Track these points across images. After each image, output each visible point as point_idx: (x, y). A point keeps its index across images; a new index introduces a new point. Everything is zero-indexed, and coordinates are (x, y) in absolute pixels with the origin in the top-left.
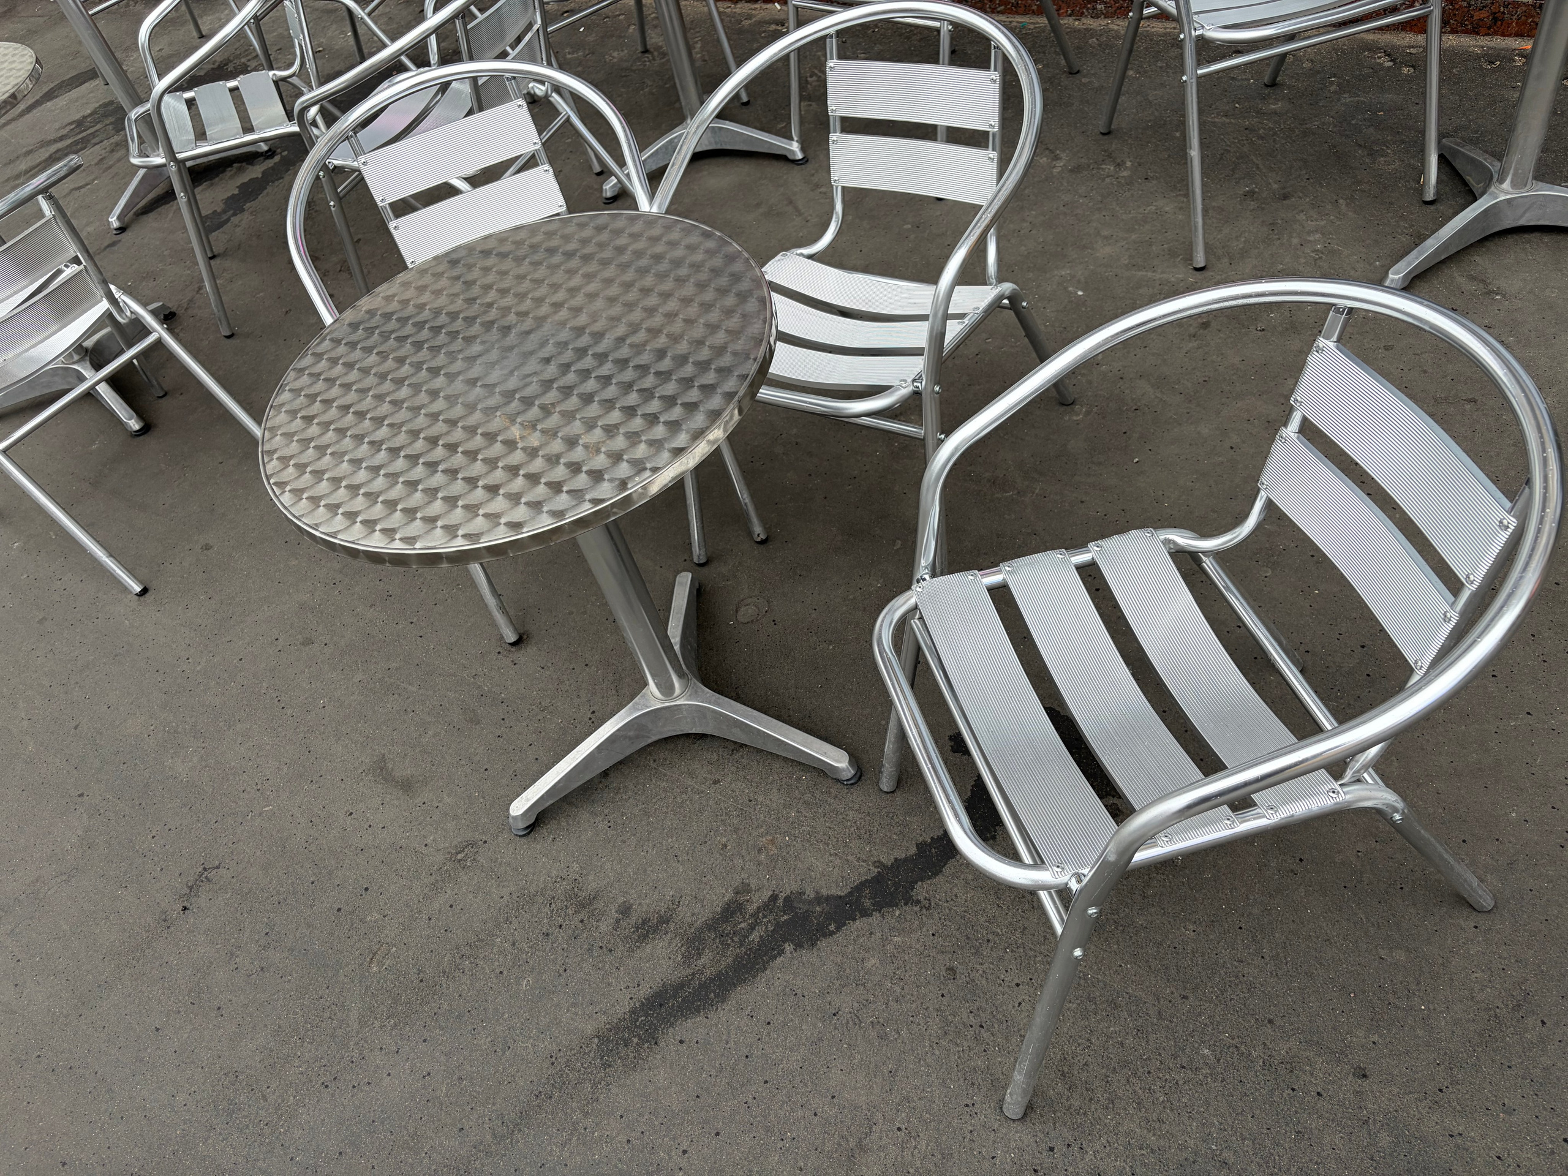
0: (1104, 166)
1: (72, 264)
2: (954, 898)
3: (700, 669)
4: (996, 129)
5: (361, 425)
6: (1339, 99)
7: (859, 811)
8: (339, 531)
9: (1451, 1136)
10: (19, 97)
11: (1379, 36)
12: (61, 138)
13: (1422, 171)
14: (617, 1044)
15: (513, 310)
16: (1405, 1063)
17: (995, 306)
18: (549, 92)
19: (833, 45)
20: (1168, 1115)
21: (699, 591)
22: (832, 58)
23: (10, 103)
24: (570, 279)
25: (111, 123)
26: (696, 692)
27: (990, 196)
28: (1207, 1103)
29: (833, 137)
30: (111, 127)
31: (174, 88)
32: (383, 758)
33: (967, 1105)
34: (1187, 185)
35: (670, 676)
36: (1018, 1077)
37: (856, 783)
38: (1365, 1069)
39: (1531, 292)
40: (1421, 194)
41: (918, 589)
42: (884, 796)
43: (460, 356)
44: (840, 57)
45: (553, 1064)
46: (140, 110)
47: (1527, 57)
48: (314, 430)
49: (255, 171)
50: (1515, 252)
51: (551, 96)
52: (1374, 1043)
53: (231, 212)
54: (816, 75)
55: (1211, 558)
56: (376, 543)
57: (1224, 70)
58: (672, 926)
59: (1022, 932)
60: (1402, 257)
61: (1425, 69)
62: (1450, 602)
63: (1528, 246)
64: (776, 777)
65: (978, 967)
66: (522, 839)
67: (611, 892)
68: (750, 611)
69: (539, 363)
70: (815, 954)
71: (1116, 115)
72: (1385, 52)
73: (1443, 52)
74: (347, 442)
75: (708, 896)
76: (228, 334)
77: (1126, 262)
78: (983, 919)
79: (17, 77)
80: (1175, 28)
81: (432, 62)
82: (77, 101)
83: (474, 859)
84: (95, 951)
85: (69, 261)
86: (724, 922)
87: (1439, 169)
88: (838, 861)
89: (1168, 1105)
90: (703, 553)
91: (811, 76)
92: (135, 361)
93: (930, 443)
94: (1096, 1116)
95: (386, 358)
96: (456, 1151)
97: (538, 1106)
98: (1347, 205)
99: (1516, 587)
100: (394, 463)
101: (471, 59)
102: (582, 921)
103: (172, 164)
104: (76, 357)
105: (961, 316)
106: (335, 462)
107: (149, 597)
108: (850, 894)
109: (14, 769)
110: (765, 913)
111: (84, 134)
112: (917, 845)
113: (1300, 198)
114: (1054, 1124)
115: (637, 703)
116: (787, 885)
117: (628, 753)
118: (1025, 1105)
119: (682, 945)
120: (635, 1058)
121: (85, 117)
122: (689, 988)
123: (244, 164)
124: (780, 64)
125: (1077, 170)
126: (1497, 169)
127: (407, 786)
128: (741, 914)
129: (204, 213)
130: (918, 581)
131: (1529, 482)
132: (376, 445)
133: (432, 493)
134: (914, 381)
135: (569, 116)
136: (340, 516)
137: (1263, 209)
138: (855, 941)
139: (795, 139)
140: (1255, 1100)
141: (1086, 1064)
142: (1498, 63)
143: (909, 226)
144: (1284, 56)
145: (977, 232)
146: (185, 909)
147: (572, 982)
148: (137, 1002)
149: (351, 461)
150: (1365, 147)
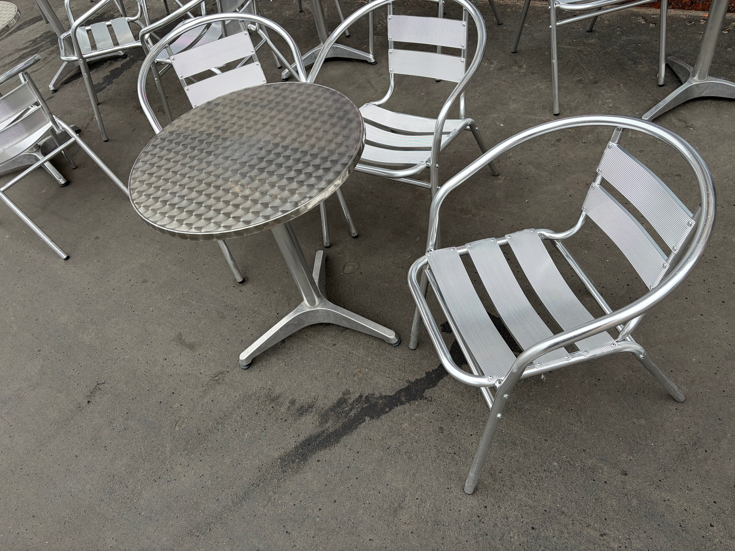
0: (513, 67)
1: (34, 105)
2: (442, 396)
3: (327, 294)
4: (465, 48)
5: (175, 177)
6: (621, 38)
7: (400, 358)
8: (166, 224)
9: (664, 501)
10: (10, 27)
11: (640, 10)
12: (26, 48)
13: (658, 71)
14: (289, 462)
15: (245, 126)
16: (644, 469)
17: (463, 129)
18: (258, 29)
19: (390, 8)
20: (538, 491)
21: (326, 259)
22: (390, 14)
23: (6, 29)
24: (270, 112)
25: (49, 41)
26: (326, 304)
27: (462, 78)
28: (556, 486)
29: (390, 50)
30: (49, 43)
31: (81, 25)
32: (180, 334)
33: (448, 488)
34: (551, 76)
35: (314, 296)
36: (471, 474)
37: (398, 345)
38: (626, 471)
39: (707, 126)
40: (657, 82)
41: (428, 255)
42: (411, 351)
43: (221, 147)
44: (394, 14)
45: (260, 471)
46: (65, 35)
47: (706, 19)
48: (153, 179)
49: (118, 64)
50: (700, 109)
51: (258, 31)
52: (630, 460)
53: (107, 83)
54: (381, 24)
55: (560, 243)
56: (183, 229)
57: (568, 23)
58: (314, 409)
59: (473, 412)
60: (648, 110)
61: (660, 25)
62: (666, 259)
63: (705, 106)
64: (362, 343)
65: (453, 427)
66: (245, 370)
67: (286, 394)
68: (350, 268)
69: (257, 150)
70: (380, 421)
71: (519, 44)
72: (642, 17)
73: (668, 18)
74: (169, 185)
75: (331, 396)
76: (106, 140)
77: (523, 111)
78: (455, 406)
79: (9, 18)
80: (546, 5)
81: (203, 14)
82: (33, 31)
83: (223, 380)
84: (47, 421)
85: (33, 104)
86: (338, 407)
87: (666, 70)
88: (390, 380)
89: (538, 487)
90: (328, 241)
91: (379, 24)
92: (63, 152)
93: (433, 190)
94: (506, 492)
95: (186, 148)
96: (216, 509)
97: (253, 490)
98: (624, 86)
99: (694, 250)
100: (191, 194)
101: (222, 12)
102: (273, 407)
103: (81, 60)
104: (35, 150)
105: (448, 133)
106: (163, 194)
107: (70, 260)
108: (395, 395)
109: (7, 339)
110: (357, 403)
111: (36, 46)
112: (426, 373)
113: (603, 83)
114: (487, 496)
115: (298, 309)
116: (367, 391)
117: (294, 331)
118: (474, 487)
119: (319, 418)
120: (297, 468)
121: (37, 38)
122: (322, 437)
123: (113, 61)
124: (364, 18)
125: (501, 69)
126: (692, 70)
127: (191, 347)
128: (346, 404)
129: (94, 84)
130: (428, 252)
131: (701, 205)
132: (183, 186)
133: (209, 208)
134: (427, 162)
135: (267, 40)
136: (166, 217)
137: (586, 88)
138: (397, 416)
139: (371, 53)
140: (577, 485)
141: (502, 470)
142: (693, 22)
143: (424, 94)
144: (596, 17)
145: (456, 94)
146: (89, 402)
147: (268, 434)
148: (67, 444)
149: (171, 193)
150: (632, 60)
